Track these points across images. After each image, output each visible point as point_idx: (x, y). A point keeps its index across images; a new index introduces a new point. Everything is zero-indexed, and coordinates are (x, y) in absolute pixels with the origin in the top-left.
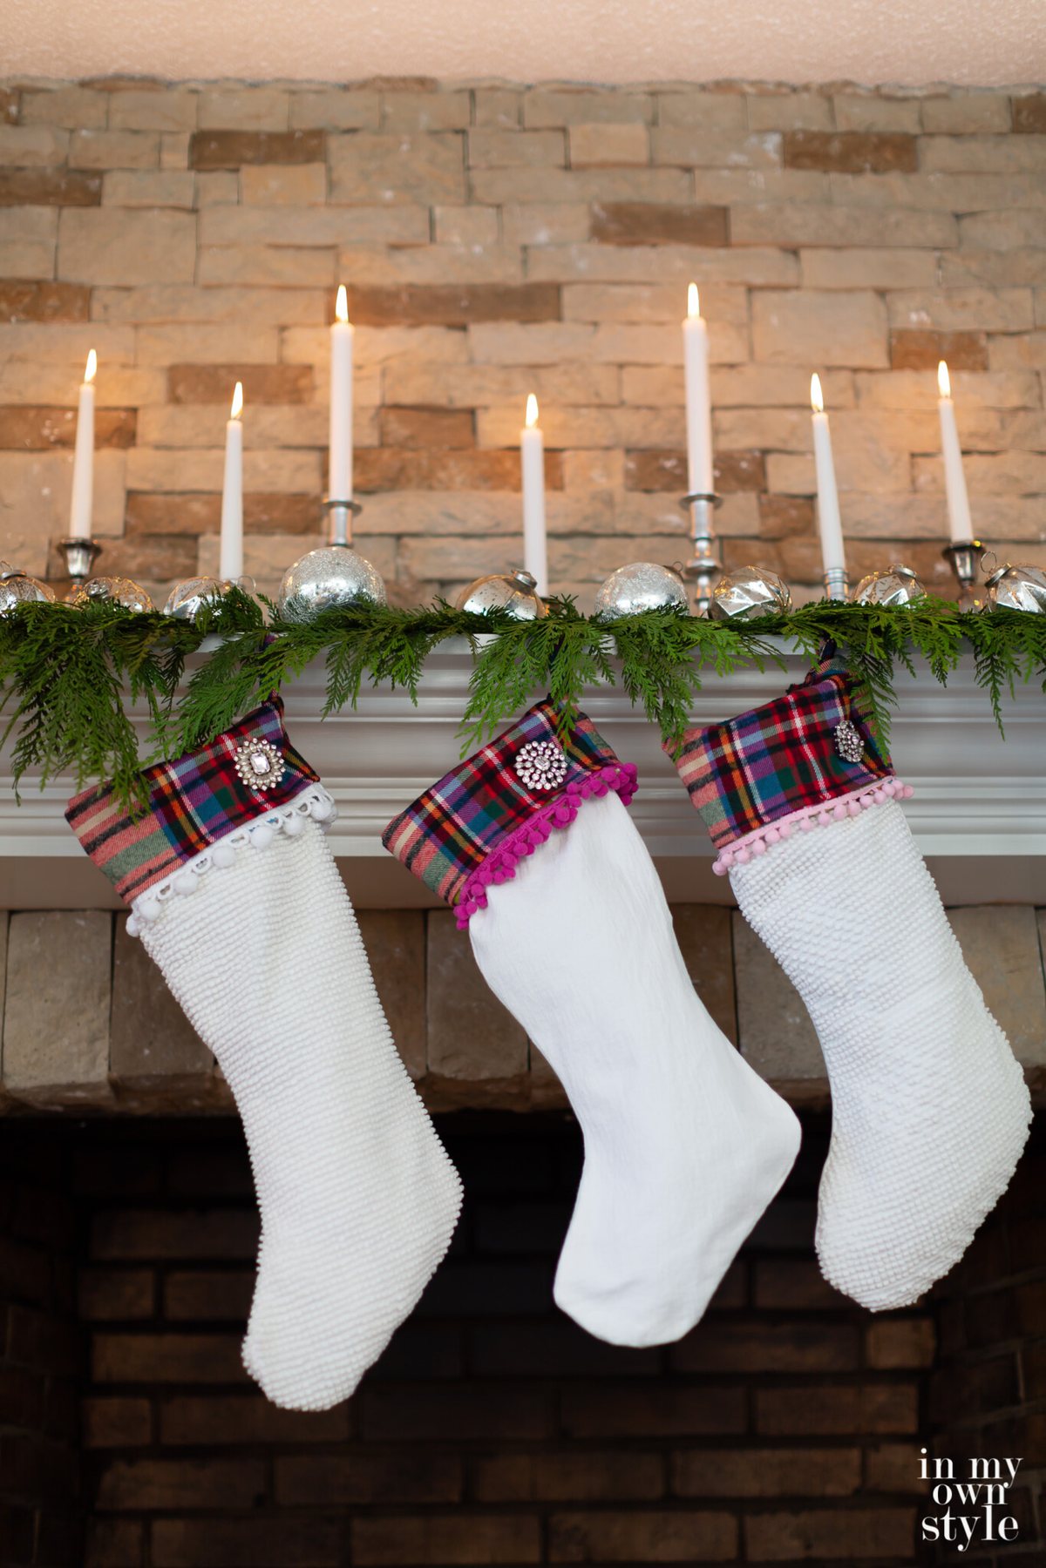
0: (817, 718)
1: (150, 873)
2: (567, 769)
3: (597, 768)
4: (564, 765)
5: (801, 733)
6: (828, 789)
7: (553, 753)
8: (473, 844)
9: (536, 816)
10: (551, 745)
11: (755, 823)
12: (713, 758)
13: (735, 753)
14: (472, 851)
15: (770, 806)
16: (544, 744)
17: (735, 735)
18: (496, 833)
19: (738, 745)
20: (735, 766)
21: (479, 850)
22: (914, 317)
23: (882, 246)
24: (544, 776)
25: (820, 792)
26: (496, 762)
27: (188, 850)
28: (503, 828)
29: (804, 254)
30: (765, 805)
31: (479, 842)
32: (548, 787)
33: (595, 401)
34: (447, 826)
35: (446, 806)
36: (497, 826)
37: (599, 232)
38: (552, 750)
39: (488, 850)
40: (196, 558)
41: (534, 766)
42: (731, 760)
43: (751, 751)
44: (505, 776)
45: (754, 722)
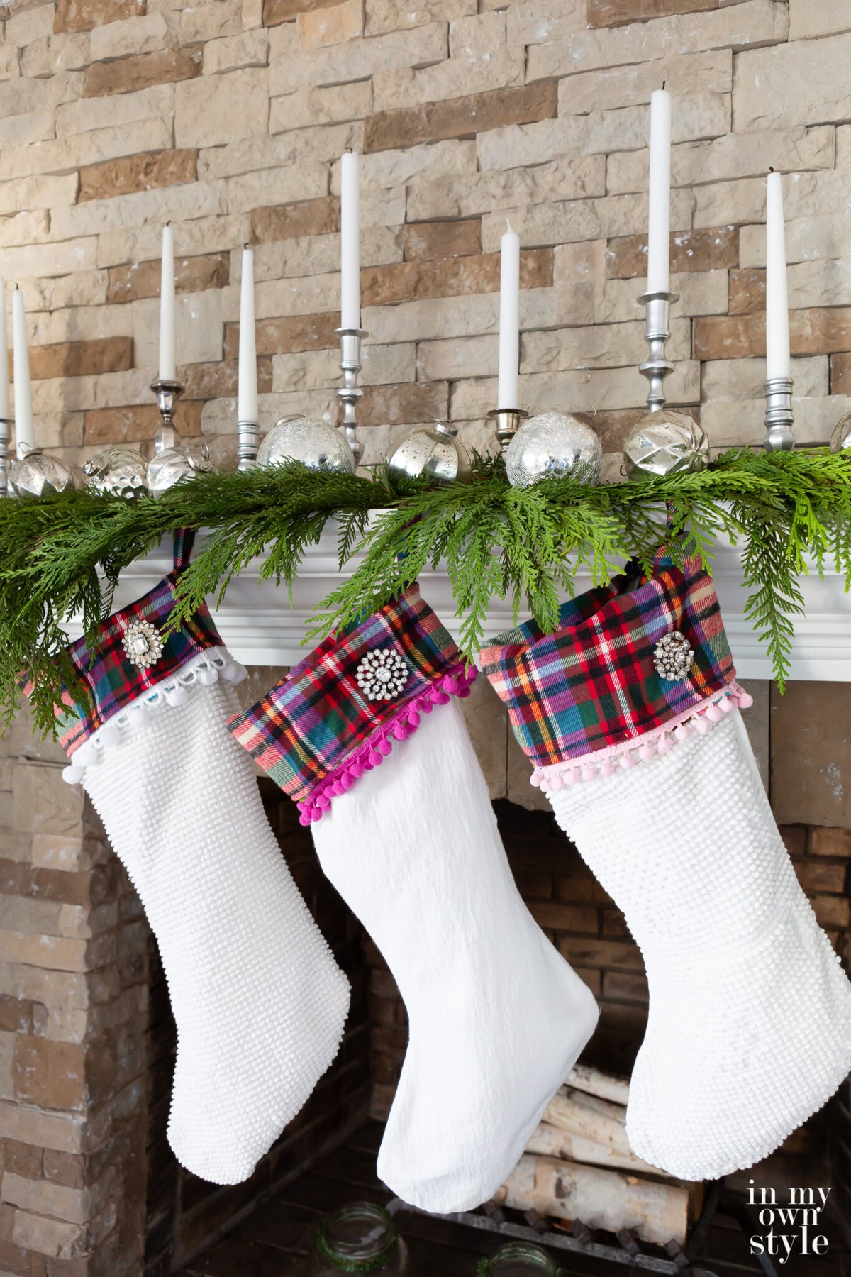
0: (630, 637)
2: (408, 677)
3: (438, 675)
4: (405, 673)
5: (608, 659)
6: (636, 725)
7: (395, 661)
8: (314, 759)
9: (375, 733)
10: (394, 653)
11: (554, 758)
12: (511, 687)
13: (532, 684)
14: (314, 767)
15: (570, 743)
16: (386, 652)
18: (337, 750)
19: (536, 675)
20: (532, 697)
21: (321, 766)
24: (384, 687)
25: (626, 728)
26: (337, 671)
28: (345, 745)
30: (565, 740)
31: (320, 758)
32: (388, 697)
34: (287, 734)
35: (286, 713)
36: (338, 743)
38: (394, 659)
41: (374, 677)
42: (528, 691)
43: (550, 683)
44: (346, 685)
45: (553, 650)
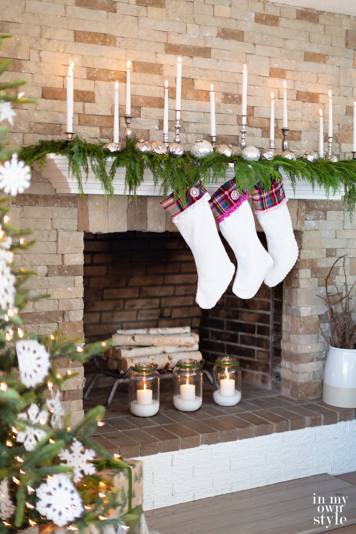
1: (175, 214)
2: (240, 195)
3: (244, 195)
5: (274, 192)
6: (278, 203)
8: (223, 210)
9: (234, 206)
11: (266, 209)
12: (260, 197)
14: (222, 212)
17: (264, 193)
18: (227, 209)
19: (265, 195)
20: (264, 198)
21: (224, 212)
22: (275, 65)
23: (271, 46)
24: (236, 197)
26: (228, 195)
27: (182, 210)
28: (229, 208)
29: (256, 45)
30: (268, 206)
31: (224, 210)
32: (236, 199)
33: (217, 80)
34: (217, 205)
35: (217, 202)
36: (227, 207)
37: (219, 35)
38: (237, 192)
39: (226, 212)
40: (140, 112)
41: (234, 196)
43: (267, 196)
44: (229, 197)
